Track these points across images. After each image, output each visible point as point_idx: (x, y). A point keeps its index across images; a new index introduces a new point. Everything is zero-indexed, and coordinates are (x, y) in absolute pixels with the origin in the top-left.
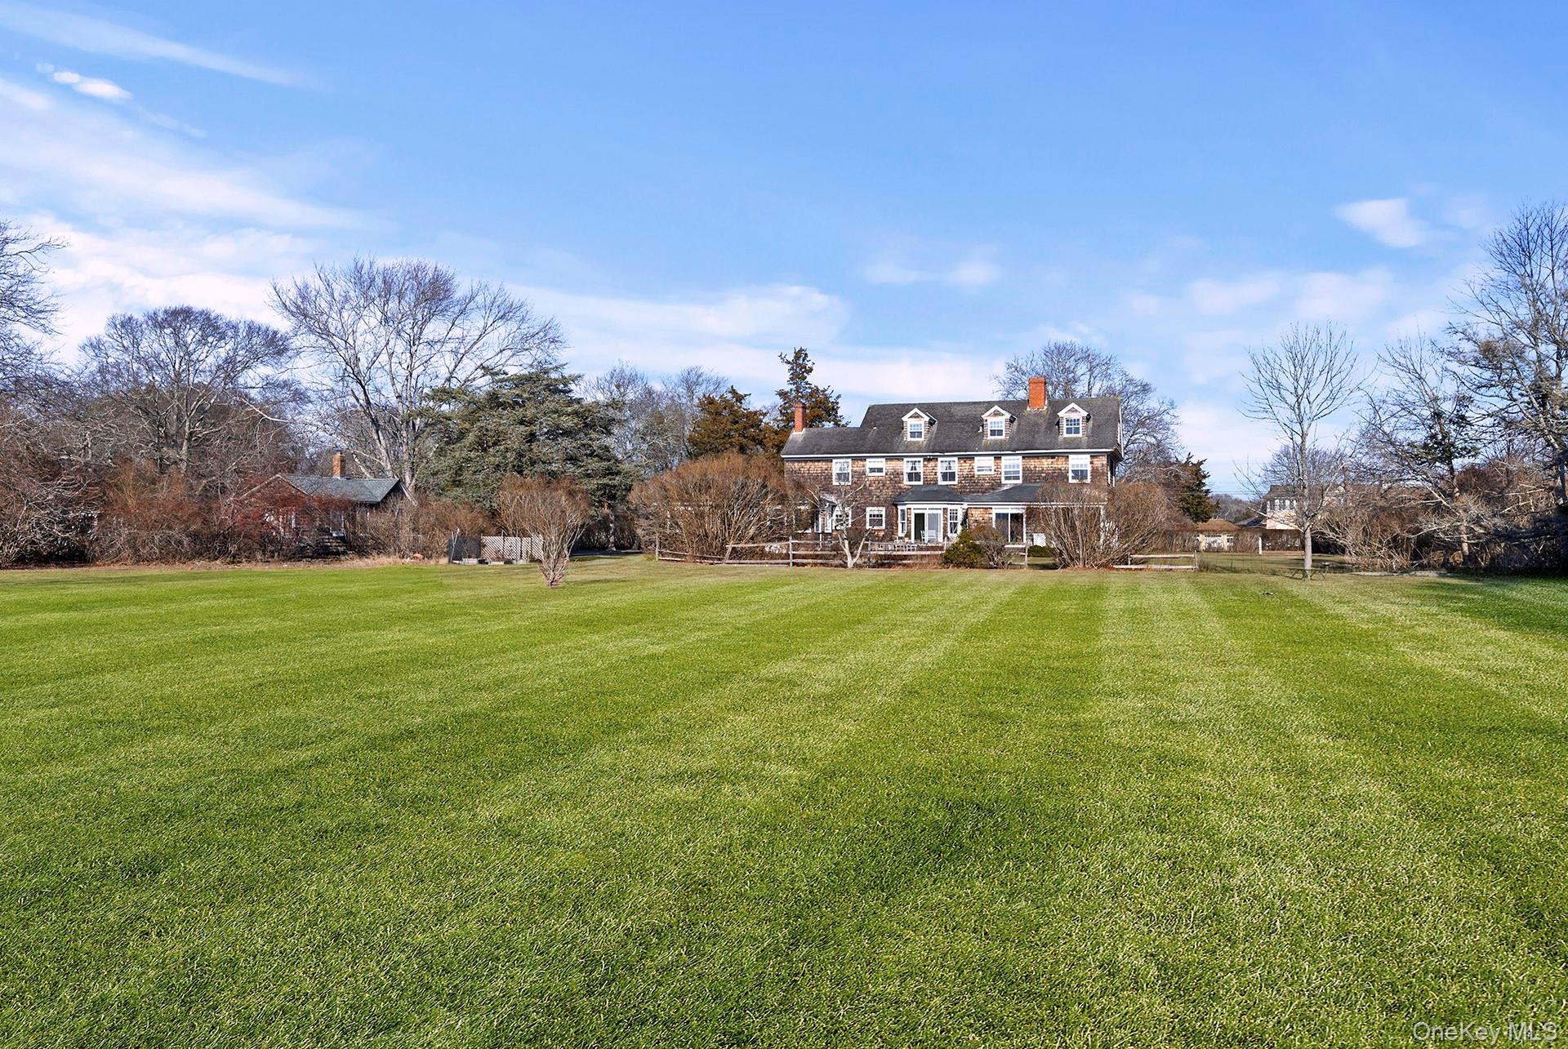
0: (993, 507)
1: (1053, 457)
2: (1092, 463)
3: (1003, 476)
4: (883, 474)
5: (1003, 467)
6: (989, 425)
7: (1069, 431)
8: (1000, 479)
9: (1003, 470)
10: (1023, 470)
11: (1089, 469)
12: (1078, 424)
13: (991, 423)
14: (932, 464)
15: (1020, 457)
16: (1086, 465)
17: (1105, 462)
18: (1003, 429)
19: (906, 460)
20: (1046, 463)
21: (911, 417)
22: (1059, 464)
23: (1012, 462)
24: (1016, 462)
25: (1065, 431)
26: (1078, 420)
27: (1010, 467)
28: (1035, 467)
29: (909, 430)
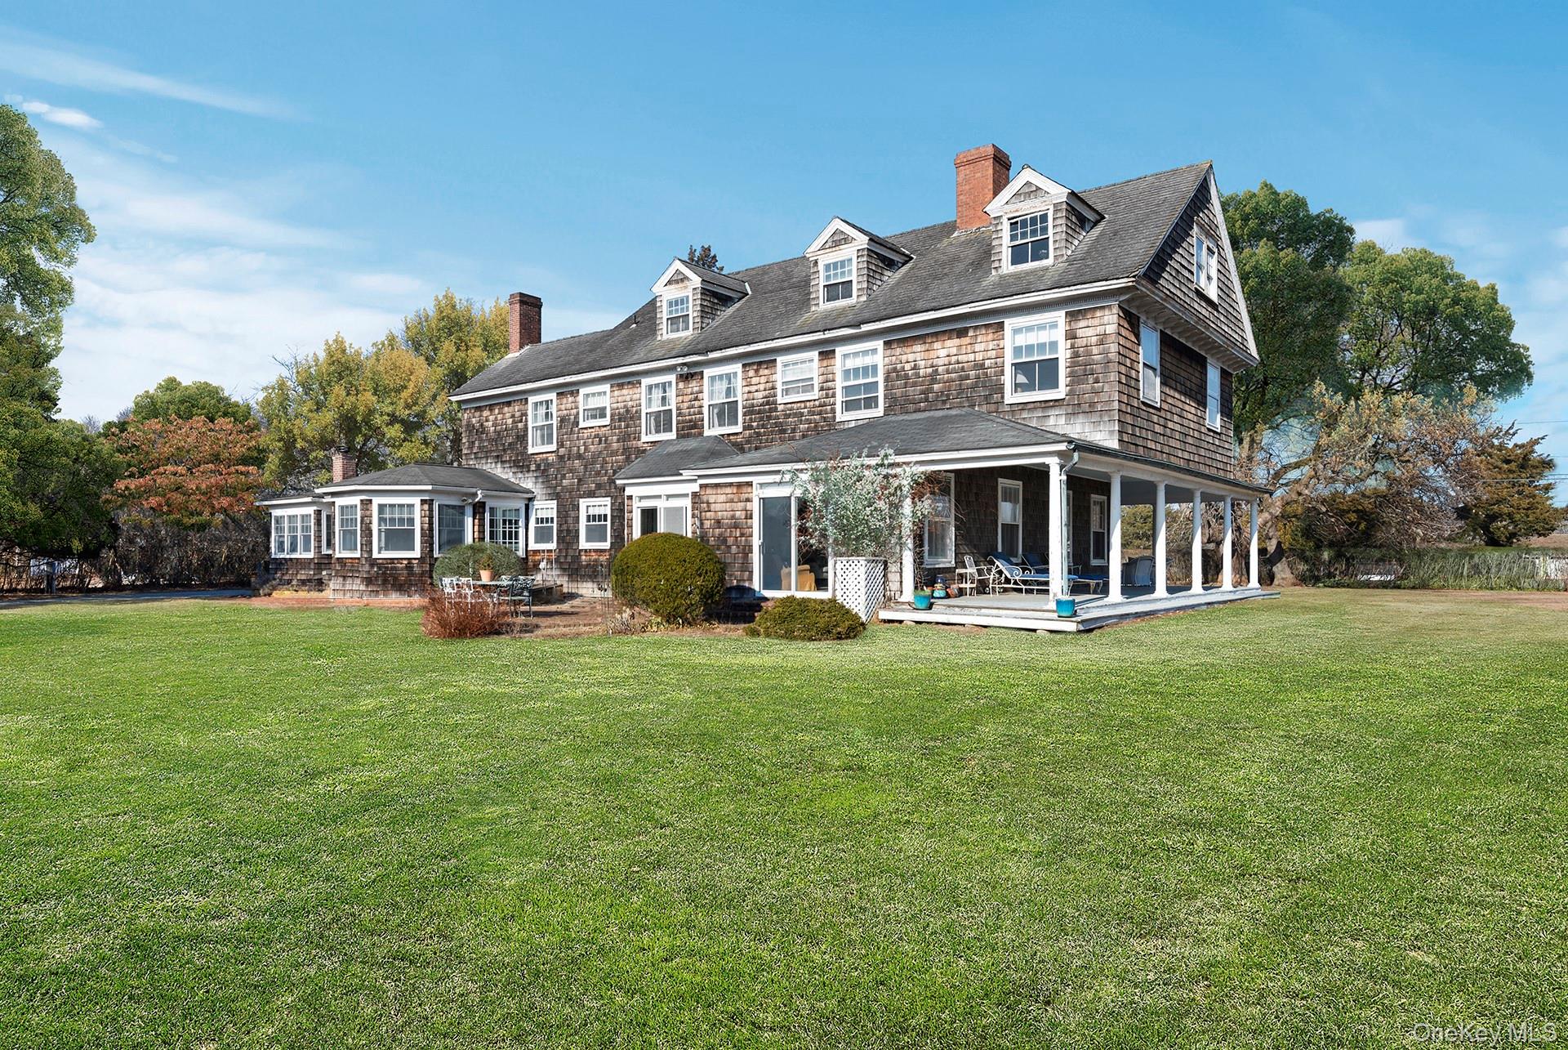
0: (756, 480)
1: (961, 333)
2: (1071, 335)
3: (840, 398)
4: (607, 421)
5: (839, 377)
6: (822, 274)
7: (1018, 255)
8: (833, 411)
9: (839, 384)
10: (887, 380)
11: (1063, 354)
12: (1044, 230)
13: (827, 267)
14: (694, 385)
15: (879, 344)
16: (1054, 345)
17: (1111, 329)
18: (854, 278)
19: (646, 381)
20: (945, 351)
21: (670, 282)
22: (980, 347)
23: (859, 362)
24: (868, 361)
25: (1006, 254)
26: (1044, 218)
27: (856, 376)
28: (915, 368)
29: (665, 316)
